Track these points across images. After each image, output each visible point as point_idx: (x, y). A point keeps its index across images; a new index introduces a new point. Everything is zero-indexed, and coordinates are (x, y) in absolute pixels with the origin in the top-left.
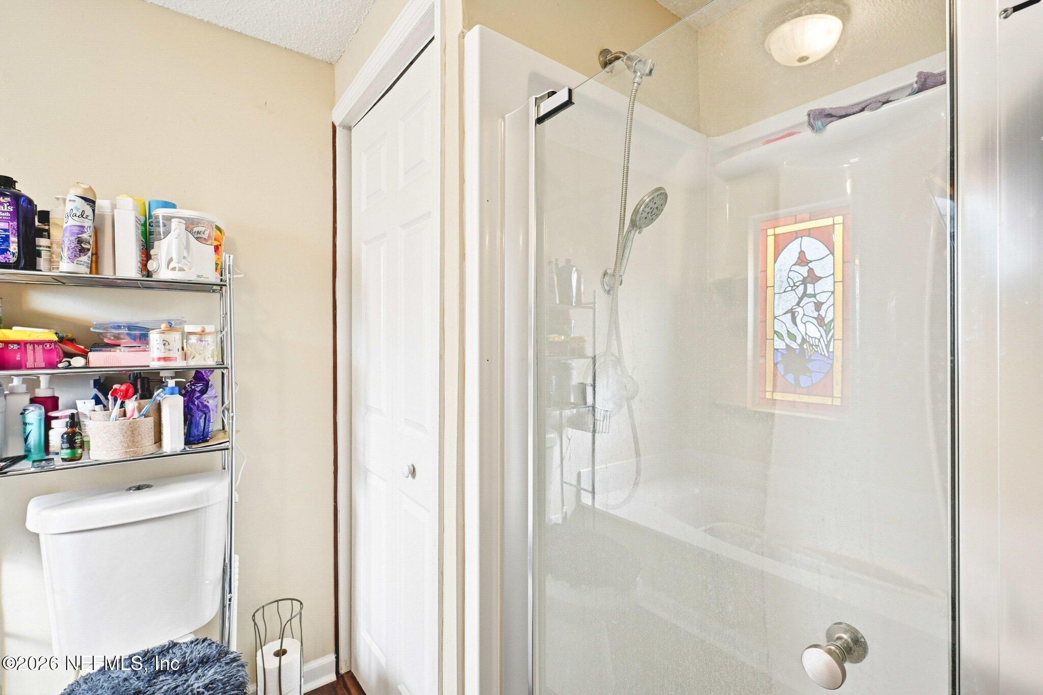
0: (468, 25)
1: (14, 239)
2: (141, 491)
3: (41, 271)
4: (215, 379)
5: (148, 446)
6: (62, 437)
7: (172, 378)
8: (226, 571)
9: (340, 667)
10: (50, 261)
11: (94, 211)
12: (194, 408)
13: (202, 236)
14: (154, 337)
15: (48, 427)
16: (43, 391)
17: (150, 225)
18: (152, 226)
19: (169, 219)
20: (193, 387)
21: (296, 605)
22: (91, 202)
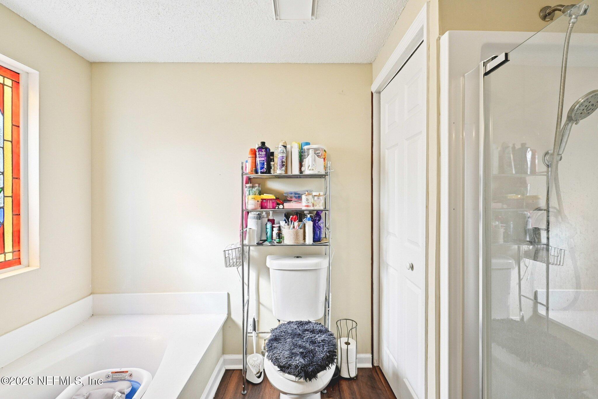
0: (442, 33)
1: (265, 163)
2: (298, 258)
3: (271, 174)
4: (323, 215)
5: (302, 241)
6: (277, 234)
7: (308, 214)
8: (327, 300)
9: (374, 362)
10: (274, 170)
11: (286, 150)
12: (316, 227)
13: (319, 155)
14: (304, 197)
15: (272, 230)
16: (271, 217)
17: (302, 153)
18: (303, 153)
19: (308, 149)
20: (315, 218)
21: (354, 324)
22: (285, 147)
